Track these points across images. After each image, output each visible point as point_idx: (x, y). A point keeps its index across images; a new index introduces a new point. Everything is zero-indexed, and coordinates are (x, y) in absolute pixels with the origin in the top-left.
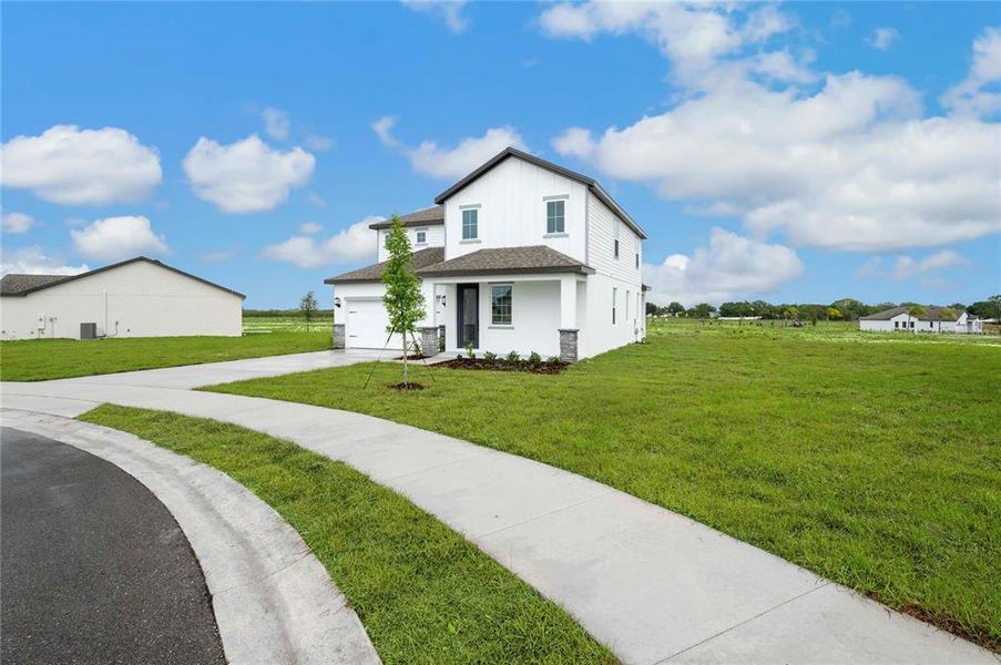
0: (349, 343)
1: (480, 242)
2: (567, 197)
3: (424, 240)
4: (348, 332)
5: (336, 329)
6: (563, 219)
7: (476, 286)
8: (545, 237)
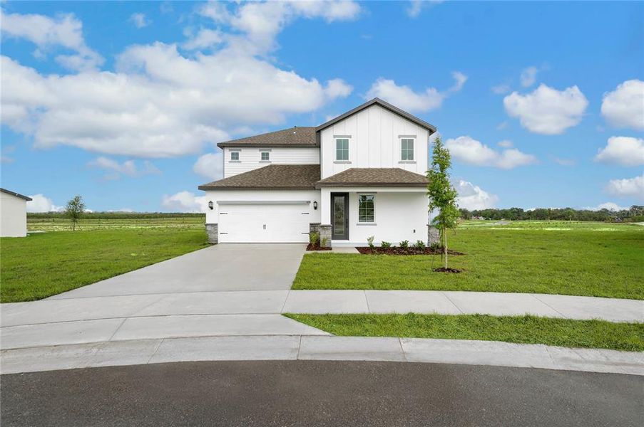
0: (221, 239)
1: (350, 163)
2: (415, 137)
3: (268, 158)
4: (220, 230)
5: (209, 228)
6: (412, 151)
7: (346, 195)
8: (399, 163)
